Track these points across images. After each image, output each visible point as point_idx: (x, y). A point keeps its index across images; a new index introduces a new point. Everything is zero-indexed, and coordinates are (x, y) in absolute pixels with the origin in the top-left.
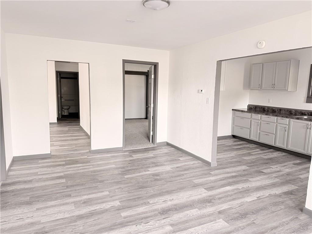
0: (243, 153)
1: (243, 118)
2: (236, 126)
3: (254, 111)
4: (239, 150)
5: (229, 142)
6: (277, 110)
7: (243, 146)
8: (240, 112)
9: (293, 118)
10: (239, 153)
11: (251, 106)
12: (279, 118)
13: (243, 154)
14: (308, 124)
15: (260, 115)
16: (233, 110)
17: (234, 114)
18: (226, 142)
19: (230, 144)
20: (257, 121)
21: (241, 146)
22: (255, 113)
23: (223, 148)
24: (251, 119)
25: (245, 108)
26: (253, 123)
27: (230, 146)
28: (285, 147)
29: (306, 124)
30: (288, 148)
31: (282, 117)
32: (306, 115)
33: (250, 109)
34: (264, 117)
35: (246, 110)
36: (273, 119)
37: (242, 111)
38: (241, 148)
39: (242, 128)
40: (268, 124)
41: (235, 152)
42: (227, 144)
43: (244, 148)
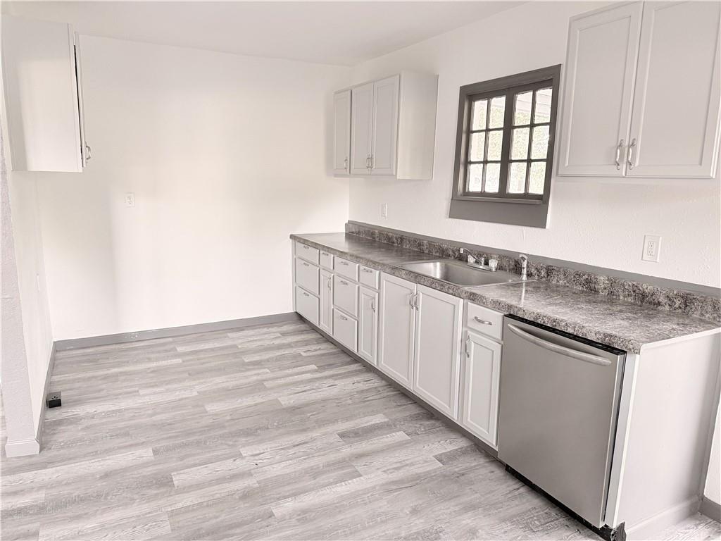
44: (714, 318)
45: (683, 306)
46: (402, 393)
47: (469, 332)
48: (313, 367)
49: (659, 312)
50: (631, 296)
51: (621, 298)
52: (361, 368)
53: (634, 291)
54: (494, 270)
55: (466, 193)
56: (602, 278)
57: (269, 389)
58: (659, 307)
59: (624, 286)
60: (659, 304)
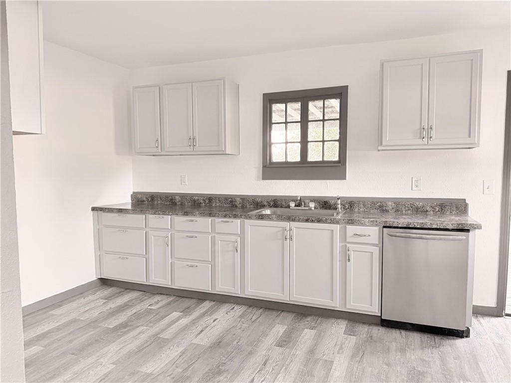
0: (137, 342)
1: (123, 229)
2: (108, 253)
3: (150, 207)
4: (126, 333)
5: (93, 305)
6: (202, 201)
7: (134, 311)
8: (116, 215)
9: (250, 218)
10: (128, 348)
11: (140, 196)
12: (218, 220)
13: (140, 349)
14: (284, 229)
15: (170, 217)
16: (93, 209)
17: (97, 221)
18: (82, 310)
19: (95, 314)
20: (164, 234)
21: (129, 313)
22: (155, 214)
23: (71, 342)
24: (147, 230)
25: (126, 201)
26: (152, 239)
27: (94, 323)
28: (237, 292)
29: (281, 229)
30: (246, 293)
31: (225, 216)
32: (264, 205)
33: (138, 205)
34: (181, 221)
35: (129, 207)
36: (203, 223)
37: (120, 211)
38: (129, 320)
39: (124, 256)
40: (192, 237)
41: (113, 347)
42: (87, 316)
43: (138, 316)
44: (457, 213)
45: (440, 210)
46: (266, 309)
47: (348, 245)
48: (175, 314)
49: (427, 215)
50: (410, 210)
51: (404, 212)
52: (213, 303)
53: (412, 207)
54: (313, 209)
55: (271, 163)
56: (390, 203)
57: (172, 339)
58: (427, 213)
59: (405, 205)
60: (427, 211)
